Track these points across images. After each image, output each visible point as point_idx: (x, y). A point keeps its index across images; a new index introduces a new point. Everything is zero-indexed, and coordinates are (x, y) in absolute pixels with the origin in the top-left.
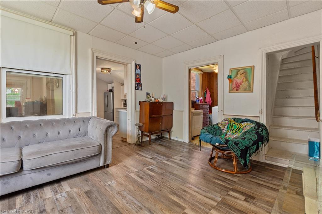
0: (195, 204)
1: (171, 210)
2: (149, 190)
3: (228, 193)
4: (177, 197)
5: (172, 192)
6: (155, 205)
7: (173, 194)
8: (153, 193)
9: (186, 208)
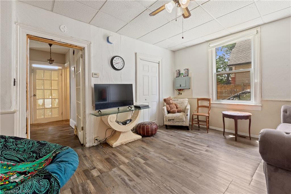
0: (136, 166)
1: (154, 162)
2: (173, 177)
3: (100, 174)
4: (147, 171)
5: (151, 175)
6: (165, 165)
7: (150, 173)
8: (168, 174)
9: (143, 163)
